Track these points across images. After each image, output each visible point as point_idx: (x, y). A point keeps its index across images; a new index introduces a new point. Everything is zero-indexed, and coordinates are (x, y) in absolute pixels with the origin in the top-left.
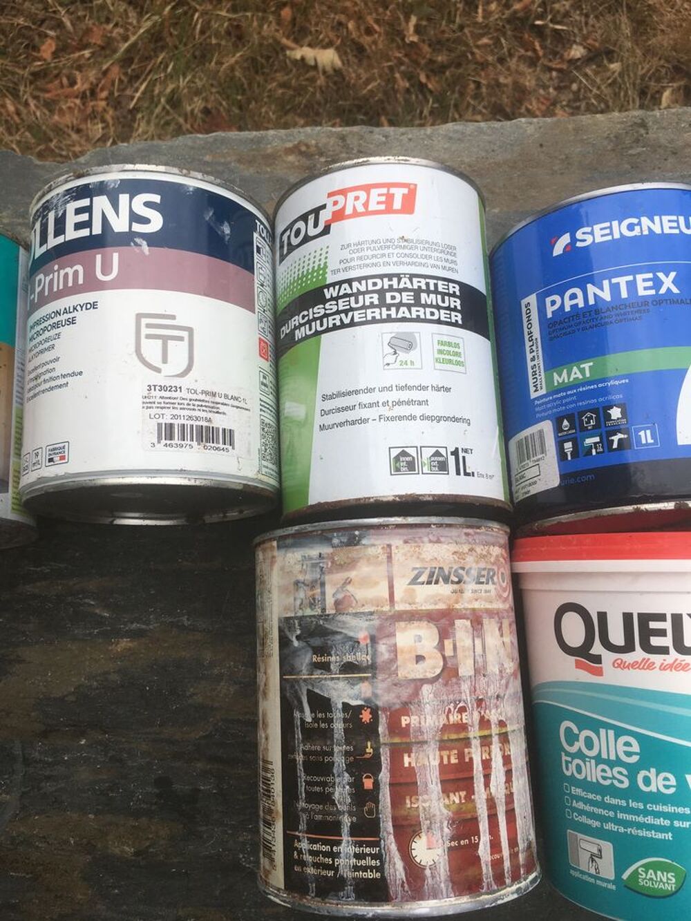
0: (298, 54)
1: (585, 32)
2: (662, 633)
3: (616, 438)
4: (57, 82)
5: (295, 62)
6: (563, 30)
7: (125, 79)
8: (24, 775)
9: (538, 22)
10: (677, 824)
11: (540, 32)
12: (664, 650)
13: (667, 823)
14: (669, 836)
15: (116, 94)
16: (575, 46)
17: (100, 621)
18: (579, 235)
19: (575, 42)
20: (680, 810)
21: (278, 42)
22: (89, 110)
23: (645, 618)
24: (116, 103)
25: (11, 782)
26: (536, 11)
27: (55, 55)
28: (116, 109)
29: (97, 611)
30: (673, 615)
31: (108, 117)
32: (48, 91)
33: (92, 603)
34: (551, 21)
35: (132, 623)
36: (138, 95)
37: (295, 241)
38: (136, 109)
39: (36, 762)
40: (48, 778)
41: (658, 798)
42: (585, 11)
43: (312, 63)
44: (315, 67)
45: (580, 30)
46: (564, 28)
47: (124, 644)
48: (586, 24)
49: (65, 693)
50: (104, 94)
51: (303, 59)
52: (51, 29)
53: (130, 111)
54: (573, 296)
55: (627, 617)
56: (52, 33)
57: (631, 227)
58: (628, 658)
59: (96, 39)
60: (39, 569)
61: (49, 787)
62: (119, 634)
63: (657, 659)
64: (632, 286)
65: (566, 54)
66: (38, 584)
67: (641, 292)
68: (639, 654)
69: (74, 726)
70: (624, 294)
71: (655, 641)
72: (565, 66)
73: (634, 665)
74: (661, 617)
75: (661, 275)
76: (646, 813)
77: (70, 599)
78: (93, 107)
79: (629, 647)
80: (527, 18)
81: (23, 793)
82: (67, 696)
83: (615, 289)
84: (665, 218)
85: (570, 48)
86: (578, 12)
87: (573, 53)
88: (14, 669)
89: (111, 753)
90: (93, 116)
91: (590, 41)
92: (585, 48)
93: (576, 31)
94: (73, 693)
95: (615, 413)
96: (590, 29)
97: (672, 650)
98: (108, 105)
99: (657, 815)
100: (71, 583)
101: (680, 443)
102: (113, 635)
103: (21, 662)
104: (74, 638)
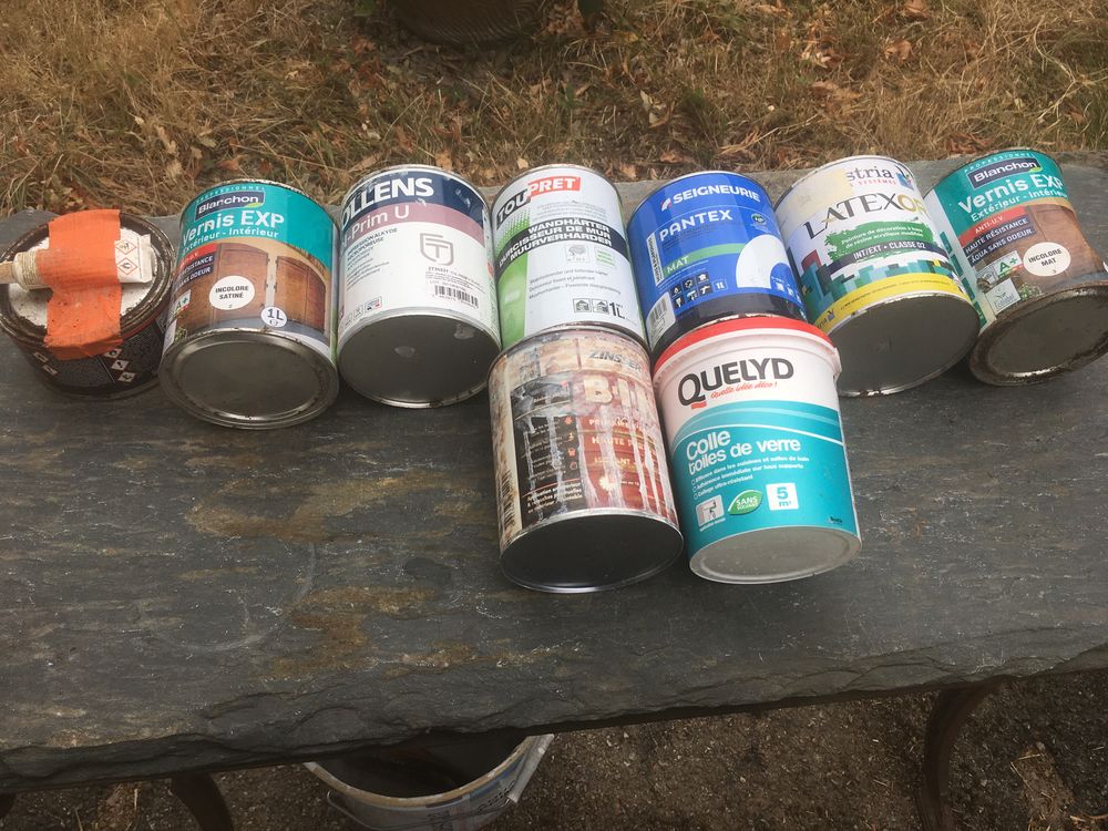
2: (736, 372)
3: (704, 289)
8: (316, 565)
10: (754, 469)
12: (738, 380)
13: (749, 470)
14: (751, 477)
17: (370, 468)
18: (675, 198)
20: (756, 461)
23: (726, 367)
25: (306, 570)
29: (369, 462)
30: (741, 362)
33: (365, 457)
35: (394, 468)
37: (507, 212)
39: (326, 556)
40: (333, 566)
41: (741, 459)
47: (388, 480)
49: (346, 513)
54: (675, 227)
55: (717, 369)
57: (703, 191)
58: (719, 390)
60: (325, 438)
61: (333, 572)
62: (384, 475)
63: (734, 386)
64: (706, 217)
66: (325, 447)
67: (711, 220)
68: (725, 386)
69: (353, 532)
70: (702, 221)
71: (732, 377)
73: (724, 392)
74: (735, 364)
75: (721, 212)
76: (737, 469)
79: (719, 384)
81: (315, 576)
83: (697, 220)
84: (722, 187)
88: (307, 500)
89: (381, 548)
94: (351, 512)
95: (703, 277)
97: (742, 379)
99: (743, 468)
100: (349, 445)
101: (739, 286)
102: (381, 474)
103: (313, 495)
104: (352, 479)
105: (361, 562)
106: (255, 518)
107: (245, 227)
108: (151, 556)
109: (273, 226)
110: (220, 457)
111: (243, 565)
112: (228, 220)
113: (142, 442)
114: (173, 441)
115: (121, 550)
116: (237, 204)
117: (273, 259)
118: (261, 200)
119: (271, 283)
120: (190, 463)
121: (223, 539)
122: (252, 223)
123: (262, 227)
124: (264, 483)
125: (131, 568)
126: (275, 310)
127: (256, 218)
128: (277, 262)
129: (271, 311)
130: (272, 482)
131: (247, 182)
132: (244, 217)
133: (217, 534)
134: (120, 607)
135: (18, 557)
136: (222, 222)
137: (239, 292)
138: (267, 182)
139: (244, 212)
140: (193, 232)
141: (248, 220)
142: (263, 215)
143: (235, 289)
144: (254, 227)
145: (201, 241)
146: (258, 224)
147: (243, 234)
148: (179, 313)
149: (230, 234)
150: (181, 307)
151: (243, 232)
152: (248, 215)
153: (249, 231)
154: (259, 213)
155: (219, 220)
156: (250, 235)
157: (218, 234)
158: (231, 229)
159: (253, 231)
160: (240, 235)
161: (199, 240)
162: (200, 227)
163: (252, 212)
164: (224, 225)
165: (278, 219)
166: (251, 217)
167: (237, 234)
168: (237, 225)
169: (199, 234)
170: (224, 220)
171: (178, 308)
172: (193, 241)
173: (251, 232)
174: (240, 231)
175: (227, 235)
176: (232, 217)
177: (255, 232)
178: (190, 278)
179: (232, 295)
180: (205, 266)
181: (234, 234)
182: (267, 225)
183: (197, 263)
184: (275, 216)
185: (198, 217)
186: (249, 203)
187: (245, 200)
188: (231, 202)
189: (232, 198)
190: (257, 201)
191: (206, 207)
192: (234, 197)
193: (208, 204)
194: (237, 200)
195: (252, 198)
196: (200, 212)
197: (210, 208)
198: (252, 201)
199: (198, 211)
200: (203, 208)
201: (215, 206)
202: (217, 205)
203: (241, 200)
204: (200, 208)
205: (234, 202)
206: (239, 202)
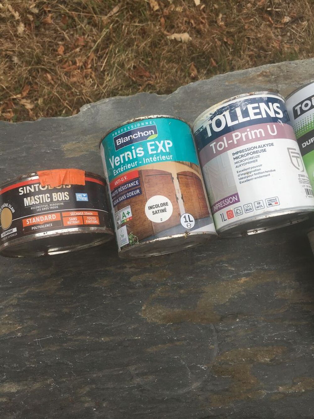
0: (173, 37)
1: (288, 10)
4: (67, 64)
5: (172, 41)
6: (279, 11)
7: (97, 58)
8: (217, 337)
9: (268, 9)
11: (270, 13)
15: (95, 65)
16: (285, 17)
17: (231, 272)
19: (285, 15)
21: (163, 34)
22: (84, 74)
24: (96, 70)
25: (213, 340)
26: (267, 4)
27: (65, 53)
28: (95, 72)
29: (229, 268)
31: (93, 76)
32: (65, 68)
33: (226, 265)
34: (274, 8)
35: (245, 271)
36: (104, 64)
37: (304, 109)
38: (104, 71)
39: (222, 331)
40: (228, 336)
42: (287, 2)
43: (180, 40)
44: (181, 42)
45: (287, 10)
46: (280, 10)
47: (243, 279)
48: (289, 7)
49: (225, 302)
50: (90, 66)
51: (175, 39)
52: (60, 41)
53: (102, 72)
56: (60, 43)
59: (81, 43)
60: (201, 255)
61: (228, 340)
62: (240, 276)
65: (282, 21)
66: (203, 261)
69: (232, 314)
72: (283, 26)
77: (217, 265)
78: (86, 72)
80: (264, 8)
81: (219, 344)
82: (226, 303)
85: (284, 18)
86: (284, 2)
87: (285, 20)
88: (202, 296)
89: (250, 323)
90: (86, 77)
91: (291, 14)
92: (290, 17)
93: (285, 10)
94: (228, 301)
96: (291, 9)
98: (92, 70)
100: (216, 259)
102: (238, 277)
103: (204, 292)
104: (223, 280)
105: (241, 333)
106: (176, 310)
107: (152, 155)
108: (128, 340)
109: (168, 151)
110: (147, 274)
111: (178, 340)
112: (139, 152)
113: (102, 269)
114: (119, 266)
115: (112, 338)
116: (142, 138)
117: (175, 176)
118: (156, 133)
119: (179, 195)
120: (132, 279)
121: (163, 325)
122: (155, 152)
123: (162, 153)
124: (175, 288)
125: (120, 348)
126: (187, 215)
127: (157, 147)
128: (178, 178)
129: (185, 217)
130: (180, 287)
131: (143, 119)
132: (150, 148)
133: (160, 323)
134: (121, 372)
135: (58, 348)
136: (136, 154)
137: (163, 208)
138: (155, 116)
139: (148, 144)
140: (117, 159)
141: (152, 150)
142: (160, 143)
143: (160, 206)
144: (157, 155)
145: (125, 167)
146: (159, 151)
147: (152, 161)
148: (125, 221)
149: (145, 163)
150: (126, 217)
151: (152, 160)
152: (151, 145)
153: (156, 158)
154: (157, 142)
155: (134, 151)
156: (157, 161)
157: (136, 162)
158: (144, 159)
159: (158, 157)
160: (151, 162)
161: (124, 167)
162: (121, 156)
163: (153, 143)
164: (139, 155)
165: (169, 144)
166: (153, 147)
167: (149, 162)
168: (147, 155)
169: (122, 162)
170: (138, 151)
171: (123, 217)
172: (119, 166)
173: (157, 159)
174: (150, 160)
175: (143, 164)
176: (142, 149)
177: (159, 158)
178: (126, 196)
179: (159, 211)
180: (135, 188)
181: (147, 162)
182: (164, 151)
183: (128, 185)
184: (166, 142)
185: (117, 147)
186: (149, 135)
187: (146, 133)
188: (137, 137)
189: (137, 133)
190: (153, 133)
191: (121, 140)
192: (138, 132)
193: (122, 138)
194: (141, 135)
195: (150, 132)
196: (118, 144)
197: (124, 141)
198: (150, 134)
199: (116, 143)
200: (119, 141)
201: (127, 140)
202: (129, 140)
203: (143, 134)
204: (117, 141)
205: (139, 136)
206: (143, 136)
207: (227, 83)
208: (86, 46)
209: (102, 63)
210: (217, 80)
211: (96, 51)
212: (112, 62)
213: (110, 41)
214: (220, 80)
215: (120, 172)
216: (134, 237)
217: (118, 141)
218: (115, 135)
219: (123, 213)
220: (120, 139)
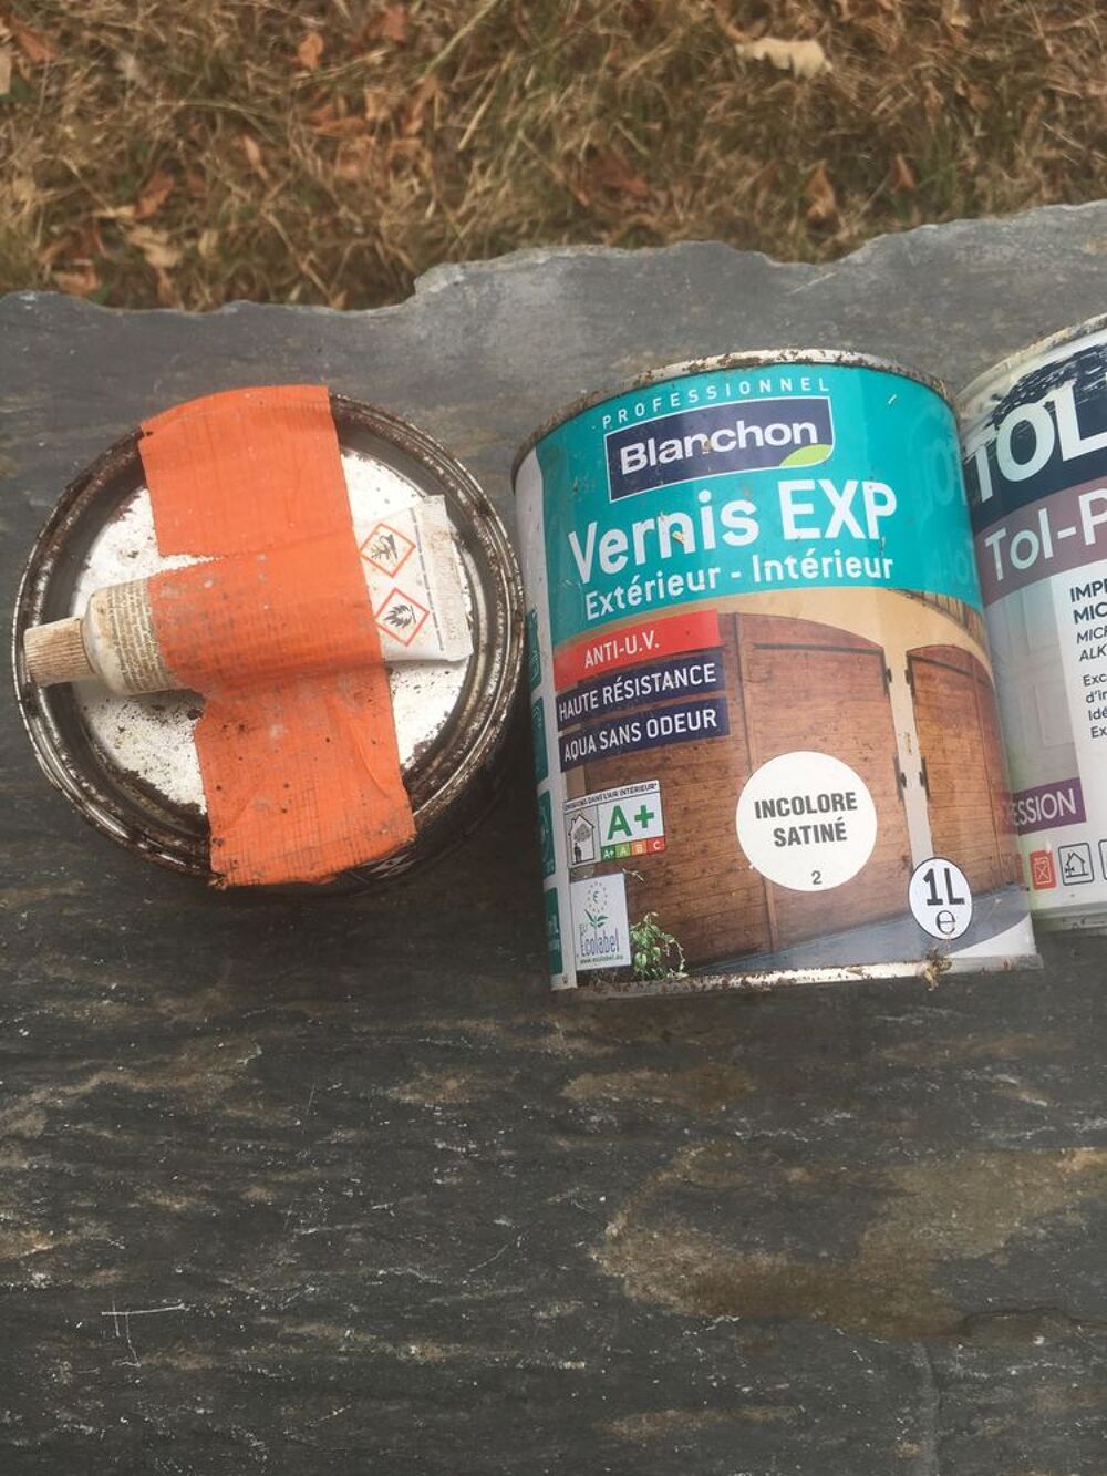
0: (759, 49)
4: (328, 107)
5: (753, 64)
7: (447, 100)
8: (940, 1406)
15: (437, 125)
17: (1033, 1116)
21: (722, 33)
22: (390, 155)
24: (438, 143)
25: (917, 1420)
27: (324, 61)
28: (434, 151)
29: (1025, 1097)
31: (425, 166)
32: (317, 124)
33: (1012, 1081)
35: (1093, 1118)
36: (472, 126)
38: (470, 151)
39: (959, 1381)
40: (986, 1410)
43: (784, 65)
44: (789, 72)
47: (1084, 1156)
49: (990, 1251)
50: (415, 126)
51: (768, 59)
52: (311, 13)
53: (460, 155)
56: (310, 21)
59: (394, 29)
60: (901, 1019)
61: (988, 1427)
62: (1071, 1140)
66: (905, 1046)
69: (1015, 1311)
77: (968, 1074)
78: (399, 147)
81: (944, 1439)
82: (993, 1255)
88: (885, 1207)
89: (1096, 1360)
90: (397, 166)
94: (1003, 1249)
98: (424, 144)
100: (963, 1045)
102: (1061, 1140)
103: (899, 1193)
104: (991, 1148)
105: (1049, 1401)
106: (763, 1260)
107: (798, 548)
108: (529, 1369)
109: (874, 534)
110: (645, 1075)
111: (757, 1400)
112: (735, 521)
113: (443, 1025)
114: (520, 1020)
115: (455, 1349)
116: (756, 455)
117: (898, 665)
118: (825, 438)
119: (911, 766)
120: (577, 1089)
121: (695, 1322)
122: (814, 533)
123: (846, 544)
124: (766, 1154)
125: (487, 1399)
126: (939, 867)
127: (824, 512)
128: (910, 677)
129: (930, 877)
130: (791, 1155)
131: (769, 363)
132: (789, 510)
133: (681, 1307)
135: (208, 1362)
136: (721, 529)
137: (830, 818)
138: (831, 355)
139: (786, 488)
140: (613, 542)
141: (801, 521)
142: (841, 493)
143: (814, 806)
144: (823, 547)
145: (655, 589)
146: (833, 532)
147: (795, 576)
148: (623, 852)
149: (757, 578)
150: (629, 833)
151: (798, 569)
152: (798, 497)
153: (815, 565)
154: (827, 485)
155: (707, 514)
156: (819, 581)
157: (712, 572)
158: (755, 558)
159: (826, 561)
160: (788, 582)
161: (648, 585)
162: (639, 529)
163: (808, 485)
164: (730, 538)
165: (880, 499)
166: (808, 509)
167: (780, 577)
168: (772, 542)
169: (640, 558)
170: (727, 518)
171: (614, 828)
172: (623, 579)
173: (820, 570)
174: (785, 568)
175: (747, 584)
176: (749, 508)
177: (832, 567)
178: (643, 729)
179: (811, 832)
180: (694, 698)
181: (769, 578)
182: (857, 533)
183: (661, 679)
184: (871, 488)
185: (622, 484)
186: (791, 447)
187: (778, 434)
188: (732, 445)
189: (735, 429)
190: (814, 438)
191: (647, 453)
192: (741, 424)
193: (651, 442)
194: (751, 437)
195: (797, 428)
196: (626, 470)
197: (663, 459)
198: (798, 440)
199: (616, 463)
200: (635, 452)
201: (679, 456)
202: (689, 454)
203: (763, 436)
204: (624, 451)
205: (743, 444)
206: (760, 443)
207: (1089, 248)
208: (409, 48)
209: (467, 119)
210: (1045, 226)
211: (449, 70)
212: (506, 120)
213: (506, 35)
214: (1058, 230)
215: (622, 606)
216: (660, 942)
217: (630, 454)
218: (615, 423)
219: (618, 811)
220: (640, 447)
